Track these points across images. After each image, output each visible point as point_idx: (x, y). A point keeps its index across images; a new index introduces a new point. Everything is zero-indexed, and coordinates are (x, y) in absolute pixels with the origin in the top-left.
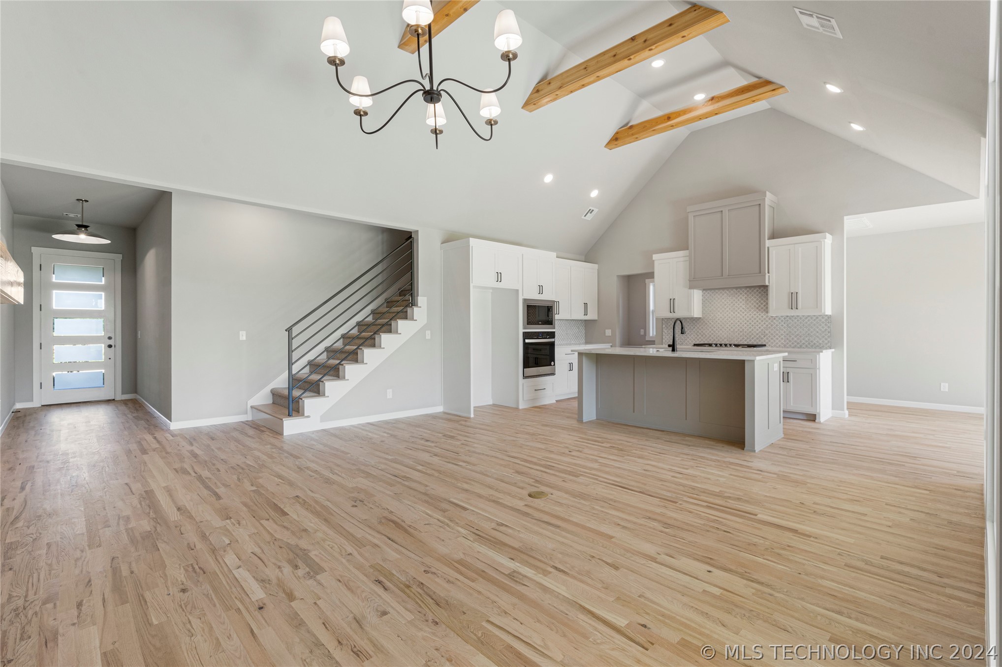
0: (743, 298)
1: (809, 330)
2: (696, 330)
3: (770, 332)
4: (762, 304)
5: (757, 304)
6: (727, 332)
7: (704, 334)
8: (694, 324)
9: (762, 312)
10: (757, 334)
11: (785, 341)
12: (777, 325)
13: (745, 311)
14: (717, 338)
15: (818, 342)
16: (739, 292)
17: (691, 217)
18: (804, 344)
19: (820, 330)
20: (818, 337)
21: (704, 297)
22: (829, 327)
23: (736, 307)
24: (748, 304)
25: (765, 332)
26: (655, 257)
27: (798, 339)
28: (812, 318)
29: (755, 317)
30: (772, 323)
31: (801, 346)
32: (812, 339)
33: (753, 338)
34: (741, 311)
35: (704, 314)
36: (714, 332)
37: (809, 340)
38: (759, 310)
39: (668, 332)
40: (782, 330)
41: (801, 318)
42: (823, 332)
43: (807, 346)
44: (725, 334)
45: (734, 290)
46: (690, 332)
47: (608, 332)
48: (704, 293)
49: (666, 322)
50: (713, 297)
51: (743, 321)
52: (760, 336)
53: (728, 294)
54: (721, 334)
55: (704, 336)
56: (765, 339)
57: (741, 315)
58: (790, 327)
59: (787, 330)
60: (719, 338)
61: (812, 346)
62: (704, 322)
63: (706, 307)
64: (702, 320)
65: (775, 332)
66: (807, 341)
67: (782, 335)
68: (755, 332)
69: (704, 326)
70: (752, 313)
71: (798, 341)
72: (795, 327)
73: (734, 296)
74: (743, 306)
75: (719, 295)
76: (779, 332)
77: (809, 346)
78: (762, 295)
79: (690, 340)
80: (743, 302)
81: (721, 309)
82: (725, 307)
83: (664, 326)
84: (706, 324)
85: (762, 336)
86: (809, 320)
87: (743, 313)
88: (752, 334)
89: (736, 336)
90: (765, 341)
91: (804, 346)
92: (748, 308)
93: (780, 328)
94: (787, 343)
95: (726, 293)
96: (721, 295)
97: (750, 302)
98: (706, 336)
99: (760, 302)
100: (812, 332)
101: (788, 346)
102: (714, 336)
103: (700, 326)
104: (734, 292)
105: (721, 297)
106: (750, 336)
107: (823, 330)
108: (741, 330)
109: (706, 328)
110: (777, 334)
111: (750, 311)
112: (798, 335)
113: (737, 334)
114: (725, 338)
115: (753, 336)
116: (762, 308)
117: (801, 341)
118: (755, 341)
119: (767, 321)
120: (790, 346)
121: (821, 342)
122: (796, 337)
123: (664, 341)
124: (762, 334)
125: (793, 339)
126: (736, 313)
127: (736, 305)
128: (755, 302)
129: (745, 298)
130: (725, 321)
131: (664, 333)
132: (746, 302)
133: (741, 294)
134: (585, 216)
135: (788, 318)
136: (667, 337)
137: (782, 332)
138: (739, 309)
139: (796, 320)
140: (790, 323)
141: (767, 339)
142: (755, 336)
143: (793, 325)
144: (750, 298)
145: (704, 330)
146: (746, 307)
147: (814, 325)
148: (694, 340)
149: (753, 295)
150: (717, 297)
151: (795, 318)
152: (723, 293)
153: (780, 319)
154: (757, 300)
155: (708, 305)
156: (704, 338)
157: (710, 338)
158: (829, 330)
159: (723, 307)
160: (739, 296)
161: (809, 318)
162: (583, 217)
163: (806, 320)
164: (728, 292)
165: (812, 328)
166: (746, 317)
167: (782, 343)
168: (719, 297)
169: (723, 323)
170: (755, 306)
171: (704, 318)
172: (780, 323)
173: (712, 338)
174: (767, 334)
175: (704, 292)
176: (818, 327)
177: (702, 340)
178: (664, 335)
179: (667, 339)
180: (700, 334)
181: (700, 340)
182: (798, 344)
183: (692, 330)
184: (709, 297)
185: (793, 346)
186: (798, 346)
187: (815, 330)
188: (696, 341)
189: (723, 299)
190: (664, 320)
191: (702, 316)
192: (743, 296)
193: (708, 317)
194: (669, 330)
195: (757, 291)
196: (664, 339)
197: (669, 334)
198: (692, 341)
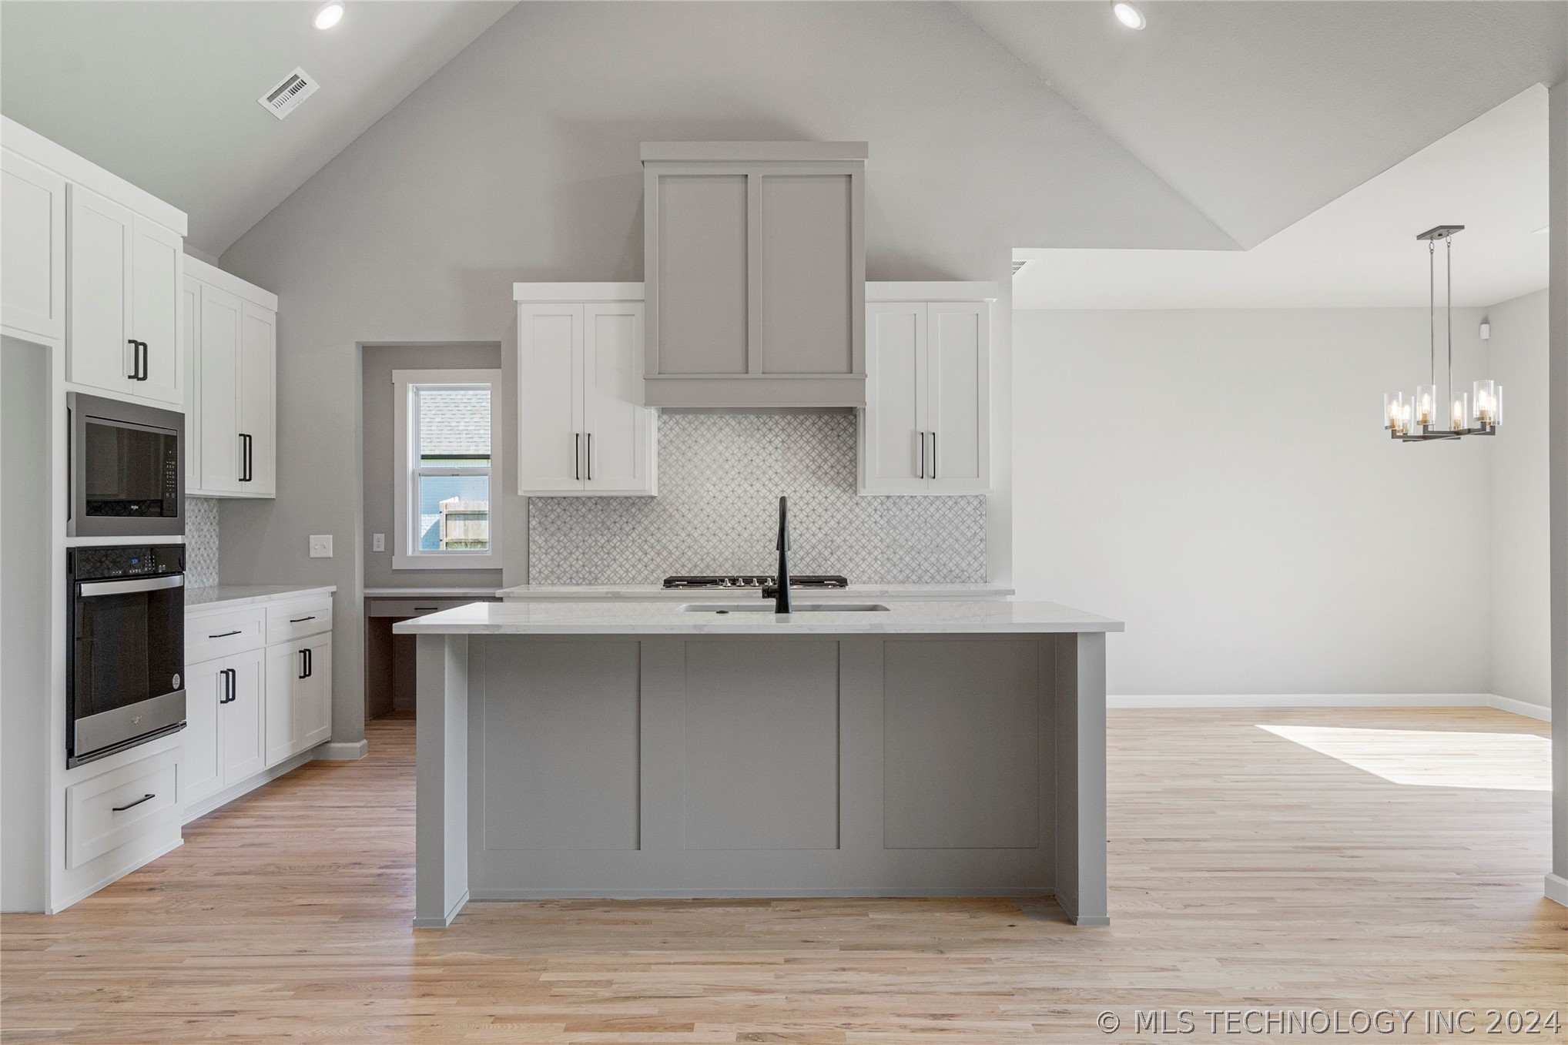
0: (777, 442)
1: (938, 535)
2: (640, 536)
3: (845, 541)
4: (825, 461)
5: (814, 461)
6: (733, 540)
7: (665, 547)
8: (634, 516)
9: (826, 485)
10: (814, 547)
11: (882, 565)
12: (863, 522)
13: (782, 479)
14: (702, 560)
15: (957, 565)
16: (765, 424)
17: (651, 174)
18: (927, 571)
19: (963, 534)
20: (958, 553)
21: (665, 436)
22: (981, 527)
23: (758, 467)
24: (789, 461)
25: (832, 541)
26: (521, 291)
27: (913, 559)
28: (944, 503)
29: (808, 497)
30: (851, 516)
31: (920, 578)
32: (945, 559)
33: (802, 559)
34: (770, 479)
35: (664, 485)
36: (696, 541)
37: (938, 560)
38: (819, 479)
39: (546, 541)
40: (876, 535)
41: (919, 503)
42: (969, 540)
43: (932, 578)
44: (727, 547)
45: (752, 417)
46: (621, 541)
47: (322, 545)
48: (665, 423)
49: (540, 510)
50: (689, 435)
52: (820, 553)
53: (733, 429)
54: (714, 547)
55: (665, 553)
56: (832, 559)
57: (770, 491)
58: (894, 528)
59: (888, 534)
60: (708, 559)
61: (945, 576)
62: (665, 510)
63: (671, 466)
64: (659, 504)
65: (858, 540)
66: (932, 565)
67: (875, 548)
68: (807, 541)
69: (665, 522)
70: (801, 485)
71: (914, 565)
72: (907, 528)
73: (752, 436)
74: (777, 467)
75: (709, 429)
76: (869, 541)
77: (938, 577)
78: (826, 436)
79: (621, 566)
80: (777, 454)
81: (714, 472)
82: (727, 467)
83: (533, 523)
84: (671, 516)
85: (827, 553)
86: (938, 509)
87: (777, 485)
88: (801, 547)
89: (758, 553)
90: (833, 566)
91: (926, 578)
92: (789, 473)
93: (870, 529)
94: (889, 572)
95: (728, 424)
96: (715, 429)
97: (795, 454)
98: (670, 553)
99: (820, 455)
100: (944, 540)
101: (889, 577)
102: (696, 553)
103: (652, 523)
104: (752, 423)
105: (715, 436)
107: (969, 534)
109: (671, 529)
110: (864, 547)
112: (912, 548)
113: (759, 547)
114: (726, 560)
115: (802, 553)
116: (826, 473)
118: (808, 565)
119: (838, 510)
120: (895, 577)
121: (964, 565)
122: (908, 553)
123: (533, 572)
125: (901, 559)
126: (758, 485)
127: (758, 461)
128: (808, 454)
129: (783, 442)
130: (727, 510)
131: (533, 547)
132: (784, 454)
133: (770, 430)
134: (271, 98)
135: (889, 503)
136: (546, 559)
137: (876, 541)
138: (764, 473)
139: (907, 509)
140: (895, 516)
141: (839, 560)
142: (808, 553)
143: (900, 522)
144: (795, 442)
145: (665, 535)
146: (783, 467)
147: (951, 521)
148: (633, 566)
149: (802, 436)
150: (703, 436)
151: (907, 504)
152: (721, 423)
153: (870, 504)
154: (814, 448)
155: (677, 460)
156: (665, 559)
157: (683, 560)
158: (982, 534)
159: (721, 467)
160: (764, 436)
161: (938, 503)
162: (263, 101)
163: (932, 509)
164: (733, 423)
165: (945, 528)
167: (876, 572)
168: (708, 436)
169: (721, 516)
170: (807, 467)
171: (665, 498)
172: (870, 516)
173: (689, 559)
174: (839, 547)
175: (665, 417)
176: (957, 528)
177: (658, 566)
178: (534, 554)
179: (546, 566)
180: (652, 547)
181: (652, 566)
182: (913, 571)
183: (628, 535)
184: (677, 436)
185: (901, 578)
186: (914, 577)
187: (950, 534)
188: (640, 572)
189: (721, 442)
190: (534, 504)
191: (659, 492)
192: (777, 436)
193: (678, 497)
194: (552, 535)
195: (814, 424)
196: (534, 566)
197: (552, 547)
198: (627, 572)
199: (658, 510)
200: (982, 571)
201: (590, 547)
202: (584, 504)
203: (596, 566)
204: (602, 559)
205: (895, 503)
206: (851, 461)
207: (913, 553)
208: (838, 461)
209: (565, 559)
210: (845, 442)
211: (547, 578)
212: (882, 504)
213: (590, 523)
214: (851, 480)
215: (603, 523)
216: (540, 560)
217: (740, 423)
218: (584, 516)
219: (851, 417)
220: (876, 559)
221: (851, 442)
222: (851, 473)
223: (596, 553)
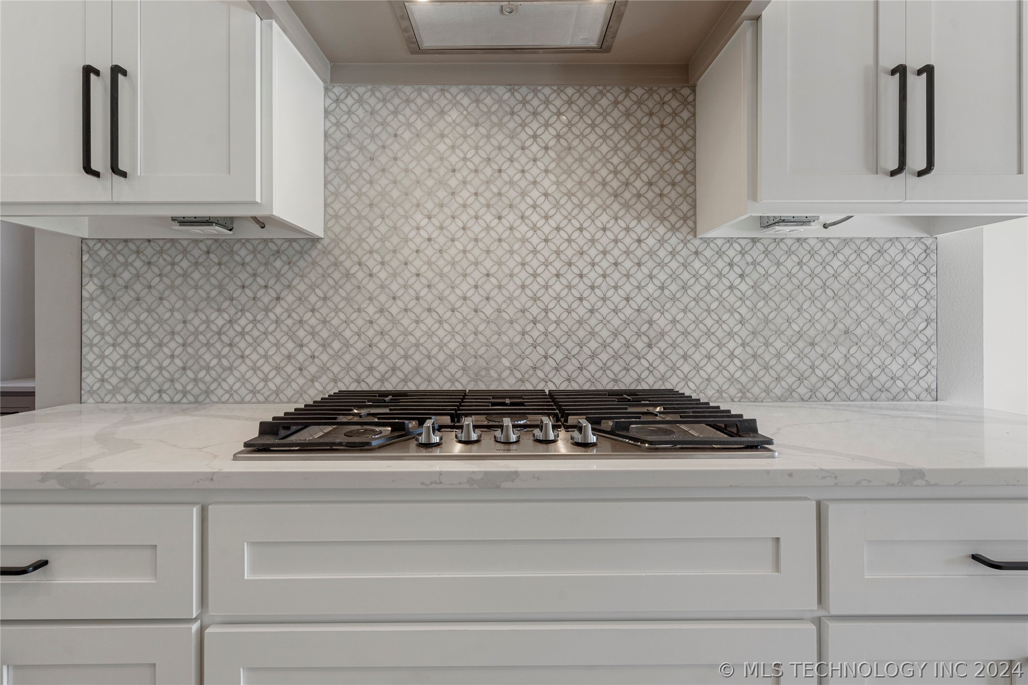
0: (547, 137)
1: (847, 311)
2: (289, 311)
3: (674, 321)
4: (638, 172)
5: (616, 172)
6: (465, 321)
7: (336, 334)
8: (278, 276)
9: (639, 218)
10: (616, 334)
11: (744, 368)
12: (708, 288)
13: (557, 206)
14: (406, 357)
15: (883, 368)
16: (524, 102)
18: (826, 379)
19: (894, 309)
20: (883, 344)
22: (928, 297)
23: (512, 183)
24: (569, 172)
25: (651, 322)
27: (801, 356)
28: (859, 252)
29: (605, 240)
30: (686, 276)
31: (813, 391)
32: (859, 356)
33: (593, 356)
35: (336, 217)
36: (394, 322)
37: (846, 358)
38: (626, 206)
39: (114, 322)
40: (732, 310)
41: (812, 253)
42: (905, 321)
43: (837, 390)
44: (453, 333)
46: (254, 322)
48: (337, 101)
49: (103, 263)
50: (384, 124)
51: (546, 264)
52: (627, 345)
54: (430, 334)
55: (336, 345)
56: (651, 357)
57: (534, 228)
58: (766, 297)
59: (753, 309)
60: (417, 357)
61: (860, 389)
62: (336, 264)
63: (348, 182)
64: (326, 252)
65: (697, 321)
66: (837, 367)
67: (731, 334)
68: (604, 322)
69: (336, 287)
70: (592, 218)
71: (802, 367)
72: (790, 298)
73: (501, 125)
74: (547, 183)
75: (419, 112)
76: (719, 322)
77: (847, 390)
78: (639, 126)
79: (255, 369)
80: (546, 160)
81: (430, 193)
82: (453, 183)
83: (90, 287)
84: (348, 275)
85: (640, 345)
86: (846, 264)
87: (547, 217)
88: (593, 333)
89: (511, 345)
90: (651, 369)
91: (825, 391)
92: (569, 194)
93: (721, 300)
96: (431, 113)
97: (581, 160)
98: (347, 345)
99: (627, 161)
100: (859, 322)
101: (756, 390)
103: (312, 287)
104: (500, 101)
105: (430, 125)
106: (581, 345)
107: (905, 310)
108: (535, 310)
109: (348, 299)
110: (709, 333)
111: (581, 207)
112: (800, 334)
113: (512, 333)
114: (452, 357)
115: (593, 345)
117: (813, 367)
118: (604, 368)
119: (662, 265)
120: (767, 390)
121: (895, 368)
122: (791, 345)
123: (89, 379)
124: (639, 334)
125: (779, 355)
126: (511, 218)
127: (511, 171)
128: (605, 160)
130: (453, 264)
131: (89, 333)
132: (560, 159)
133: (535, 114)
136: (115, 356)
137: (732, 322)
138: (523, 194)
140: (767, 275)
141: (663, 357)
142: (604, 345)
143: (778, 287)
144: (582, 137)
145: (337, 310)
146: (558, 183)
147: (870, 285)
148: (278, 369)
149: (593, 126)
150: (409, 125)
151: (789, 252)
152: (443, 102)
153: (720, 253)
154: (615, 149)
155: (360, 171)
156: (337, 356)
157: (371, 357)
158: (929, 309)
159: (442, 183)
160: (523, 125)
161: (847, 251)
163: (836, 263)
164: (466, 101)
165: (859, 298)
166: (558, 240)
167: (732, 380)
168: (419, 124)
169: (441, 275)
170: (604, 184)
171: (337, 240)
172: (720, 275)
174: (662, 334)
175: (338, 90)
176: (882, 298)
177: (324, 369)
178: (91, 345)
179: (114, 368)
180: (313, 334)
181: (313, 369)
182: (801, 379)
183: (267, 310)
184: (360, 125)
185: (778, 391)
186: (802, 390)
187: (870, 309)
188: (289, 380)
189: (442, 136)
190: (92, 253)
191: (326, 229)
192: (547, 125)
193: (361, 240)
194: (126, 310)
195: (616, 103)
196: (91, 369)
197: (126, 333)
198: (266, 380)
199: (325, 263)
200: (930, 378)
201: (196, 333)
202: (185, 252)
203: (208, 368)
204: (219, 356)
205: (766, 252)
206: (685, 172)
207: (801, 344)
208: (661, 173)
209: (150, 356)
210: (673, 138)
211: (115, 390)
212: (743, 253)
213: (196, 287)
214: (685, 207)
215: (221, 287)
216: (102, 357)
217: (477, 101)
218: (185, 275)
219: (686, 91)
220: (732, 356)
221: (685, 138)
222: (685, 195)
223: (208, 345)
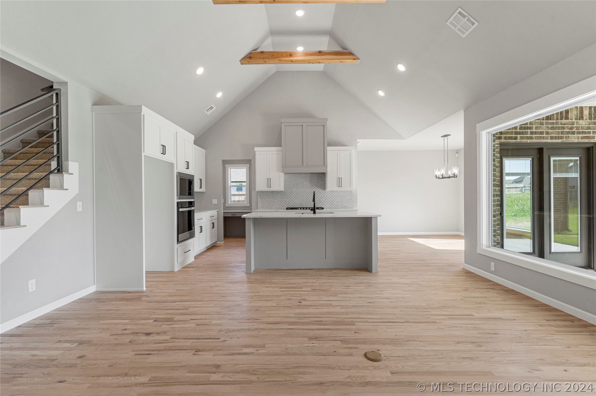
0: (309, 180)
2: (280, 199)
3: (323, 200)
4: (319, 183)
5: (316, 183)
6: (300, 200)
7: (285, 202)
8: (279, 195)
9: (319, 188)
11: (331, 205)
12: (326, 196)
14: (293, 204)
16: (306, 176)
17: (283, 125)
20: (346, 202)
21: (285, 178)
22: (351, 197)
24: (311, 183)
26: (256, 149)
27: (337, 204)
28: (343, 192)
30: (324, 195)
31: (338, 207)
32: (343, 204)
34: (307, 187)
35: (285, 189)
36: (292, 200)
38: (317, 187)
39: (261, 200)
40: (329, 199)
41: (338, 192)
42: (348, 200)
43: (341, 207)
44: (298, 201)
45: (303, 174)
46: (276, 200)
47: (215, 201)
49: (260, 194)
50: (290, 178)
51: (309, 194)
53: (299, 177)
54: (296, 201)
55: (285, 203)
57: (307, 190)
58: (333, 197)
61: (343, 207)
62: (285, 194)
63: (287, 185)
65: (325, 200)
66: (341, 205)
69: (285, 196)
70: (314, 189)
72: (336, 197)
73: (303, 178)
74: (309, 185)
75: (294, 177)
76: (328, 200)
78: (319, 178)
79: (276, 205)
80: (308, 182)
81: (296, 186)
83: (258, 197)
84: (287, 195)
85: (319, 203)
86: (342, 193)
89: (305, 203)
90: (320, 205)
91: (340, 207)
92: (311, 186)
94: (332, 206)
95: (298, 176)
96: (296, 177)
98: (287, 203)
99: (317, 182)
100: (343, 200)
102: (292, 203)
103: (283, 196)
104: (303, 176)
108: (307, 199)
109: (287, 198)
110: (327, 201)
112: (337, 201)
113: (305, 201)
114: (298, 204)
116: (319, 186)
117: (338, 205)
119: (321, 194)
121: (347, 205)
122: (336, 202)
123: (258, 207)
124: (319, 201)
125: (334, 204)
126: (305, 189)
127: (305, 183)
129: (310, 180)
131: (258, 202)
134: (207, 111)
135: (332, 192)
136: (261, 204)
137: (329, 200)
138: (306, 186)
139: (336, 193)
140: (333, 195)
141: (322, 204)
144: (312, 180)
145: (285, 199)
147: (344, 196)
148: (279, 205)
150: (293, 179)
151: (336, 192)
153: (328, 192)
157: (289, 204)
158: (351, 199)
160: (306, 178)
161: (342, 192)
162: (205, 111)
163: (341, 193)
166: (310, 191)
167: (329, 206)
169: (297, 195)
170: (315, 185)
171: (285, 191)
172: (328, 195)
173: (291, 204)
174: (321, 201)
175: (285, 175)
176: (346, 197)
177: (284, 205)
178: (259, 203)
179: (261, 205)
180: (283, 202)
181: (283, 205)
182: (337, 206)
183: (278, 199)
184: (288, 178)
185: (334, 208)
186: (337, 207)
187: (345, 198)
188: (280, 207)
189: (297, 180)
190: (258, 193)
191: (284, 190)
192: (309, 178)
193: (288, 191)
194: (262, 199)
195: (316, 176)
196: (259, 205)
197: (262, 202)
198: (278, 207)
200: (351, 206)
201: (270, 201)
202: (269, 193)
203: (271, 205)
204: (273, 204)
205: (333, 192)
206: (324, 183)
207: (337, 202)
208: (321, 184)
209: (265, 204)
210: (323, 180)
211: (261, 208)
212: (330, 192)
213: (270, 196)
214: (324, 187)
215: (273, 196)
216: (260, 204)
217: (301, 176)
218: (269, 195)
219: (324, 174)
220: (329, 204)
221: (324, 180)
222: (324, 186)
223: (271, 203)
